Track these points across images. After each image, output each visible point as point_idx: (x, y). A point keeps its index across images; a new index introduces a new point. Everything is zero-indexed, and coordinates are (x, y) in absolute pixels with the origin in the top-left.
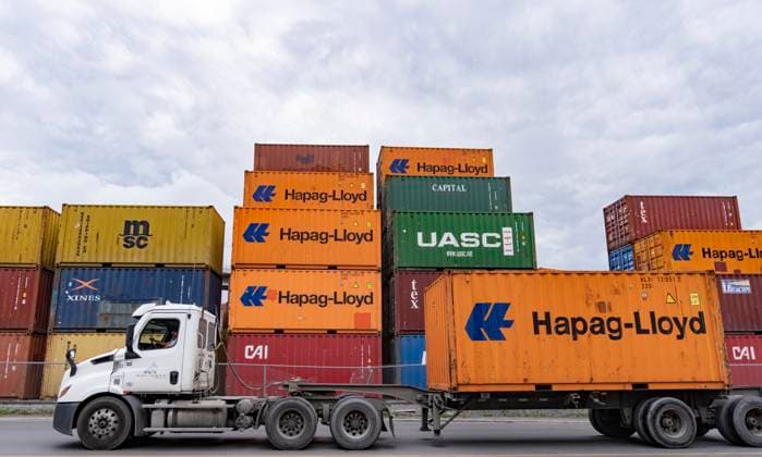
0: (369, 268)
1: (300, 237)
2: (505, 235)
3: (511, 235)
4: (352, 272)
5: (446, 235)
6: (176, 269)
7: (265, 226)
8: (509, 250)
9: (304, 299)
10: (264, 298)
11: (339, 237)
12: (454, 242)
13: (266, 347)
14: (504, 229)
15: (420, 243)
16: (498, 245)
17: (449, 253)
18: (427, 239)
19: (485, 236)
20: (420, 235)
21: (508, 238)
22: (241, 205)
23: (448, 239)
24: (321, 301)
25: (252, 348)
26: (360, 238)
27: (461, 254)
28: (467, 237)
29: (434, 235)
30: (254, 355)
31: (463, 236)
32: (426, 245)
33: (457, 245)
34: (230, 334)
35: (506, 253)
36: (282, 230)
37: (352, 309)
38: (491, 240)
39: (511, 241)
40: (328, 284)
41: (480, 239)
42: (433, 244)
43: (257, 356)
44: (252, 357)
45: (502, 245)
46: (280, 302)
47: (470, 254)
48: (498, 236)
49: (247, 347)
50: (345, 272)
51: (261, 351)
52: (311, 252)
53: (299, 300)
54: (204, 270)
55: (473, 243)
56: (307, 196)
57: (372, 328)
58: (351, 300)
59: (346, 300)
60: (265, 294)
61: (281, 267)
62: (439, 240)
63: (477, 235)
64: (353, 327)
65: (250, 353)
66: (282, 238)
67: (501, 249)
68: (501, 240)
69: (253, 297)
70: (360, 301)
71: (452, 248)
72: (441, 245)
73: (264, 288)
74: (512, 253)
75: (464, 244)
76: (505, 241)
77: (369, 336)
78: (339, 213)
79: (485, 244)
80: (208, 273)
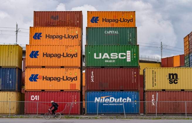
0: (76, 67)
1: (50, 56)
2: (128, 54)
3: (130, 54)
4: (70, 69)
5: (105, 54)
6: (6, 68)
7: (38, 52)
8: (129, 60)
9: (52, 79)
10: (38, 78)
11: (64, 56)
12: (108, 57)
13: (38, 96)
14: (127, 51)
15: (95, 57)
16: (125, 57)
17: (106, 61)
18: (98, 56)
19: (120, 54)
20: (95, 54)
21: (129, 55)
22: (28, 44)
23: (106, 56)
24: (58, 79)
25: (33, 96)
26: (72, 56)
27: (111, 61)
28: (113, 55)
29: (100, 54)
30: (34, 99)
31: (111, 54)
32: (98, 58)
33: (109, 58)
34: (26, 91)
35: (128, 61)
36: (44, 53)
37: (69, 82)
38: (122, 56)
39: (130, 56)
40: (60, 73)
41: (118, 55)
42: (100, 57)
43: (35, 99)
44: (33, 100)
45: (126, 58)
46: (43, 80)
47: (114, 61)
48: (125, 54)
49: (32, 96)
50: (67, 69)
51: (37, 98)
52: (54, 61)
53: (50, 79)
54: (16, 68)
55: (115, 57)
56: (54, 37)
57: (76, 89)
58: (69, 79)
59: (67, 79)
60: (38, 77)
61: (43, 67)
62: (102, 56)
63: (117, 54)
64: (69, 89)
65: (33, 98)
66: (43, 56)
67: (126, 59)
68: (126, 56)
69: (34, 78)
70: (72, 79)
71: (107, 59)
72: (103, 58)
73: (37, 75)
74: (130, 61)
75: (112, 58)
76: (127, 56)
77: (75, 92)
78: (65, 46)
79: (120, 57)
80: (17, 70)
